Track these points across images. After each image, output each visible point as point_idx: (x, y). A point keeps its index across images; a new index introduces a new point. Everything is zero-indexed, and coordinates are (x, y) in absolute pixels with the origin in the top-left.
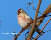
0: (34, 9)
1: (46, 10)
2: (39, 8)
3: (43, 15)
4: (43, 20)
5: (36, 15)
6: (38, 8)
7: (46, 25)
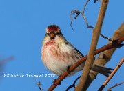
1: (120, 29)
2: (101, 25)
4: (112, 55)
5: (94, 43)
7: (119, 66)
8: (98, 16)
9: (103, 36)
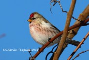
0: (63, 12)
3: (79, 22)
5: (68, 23)
6: (72, 9)
8: (71, 3)
9: (73, 18)
